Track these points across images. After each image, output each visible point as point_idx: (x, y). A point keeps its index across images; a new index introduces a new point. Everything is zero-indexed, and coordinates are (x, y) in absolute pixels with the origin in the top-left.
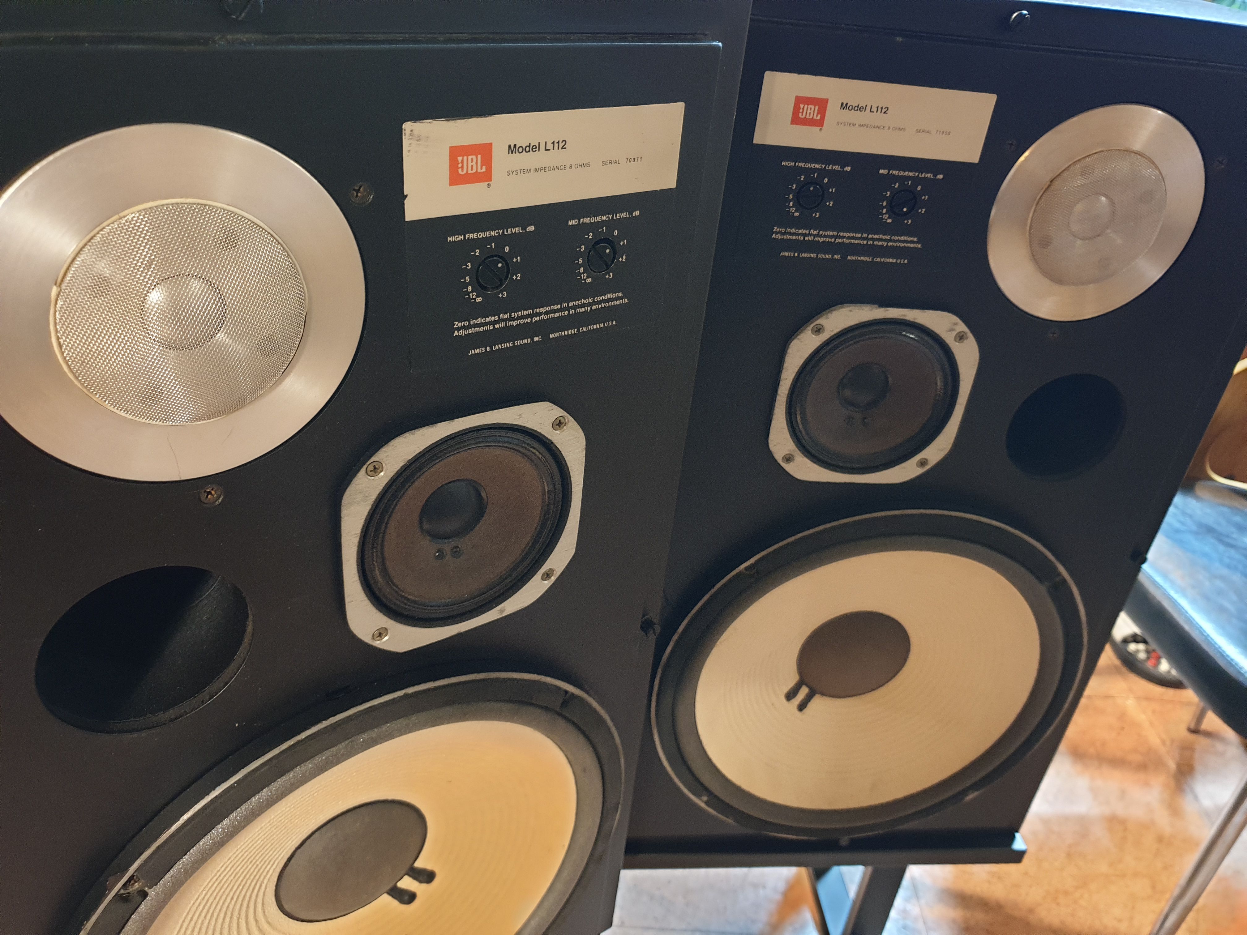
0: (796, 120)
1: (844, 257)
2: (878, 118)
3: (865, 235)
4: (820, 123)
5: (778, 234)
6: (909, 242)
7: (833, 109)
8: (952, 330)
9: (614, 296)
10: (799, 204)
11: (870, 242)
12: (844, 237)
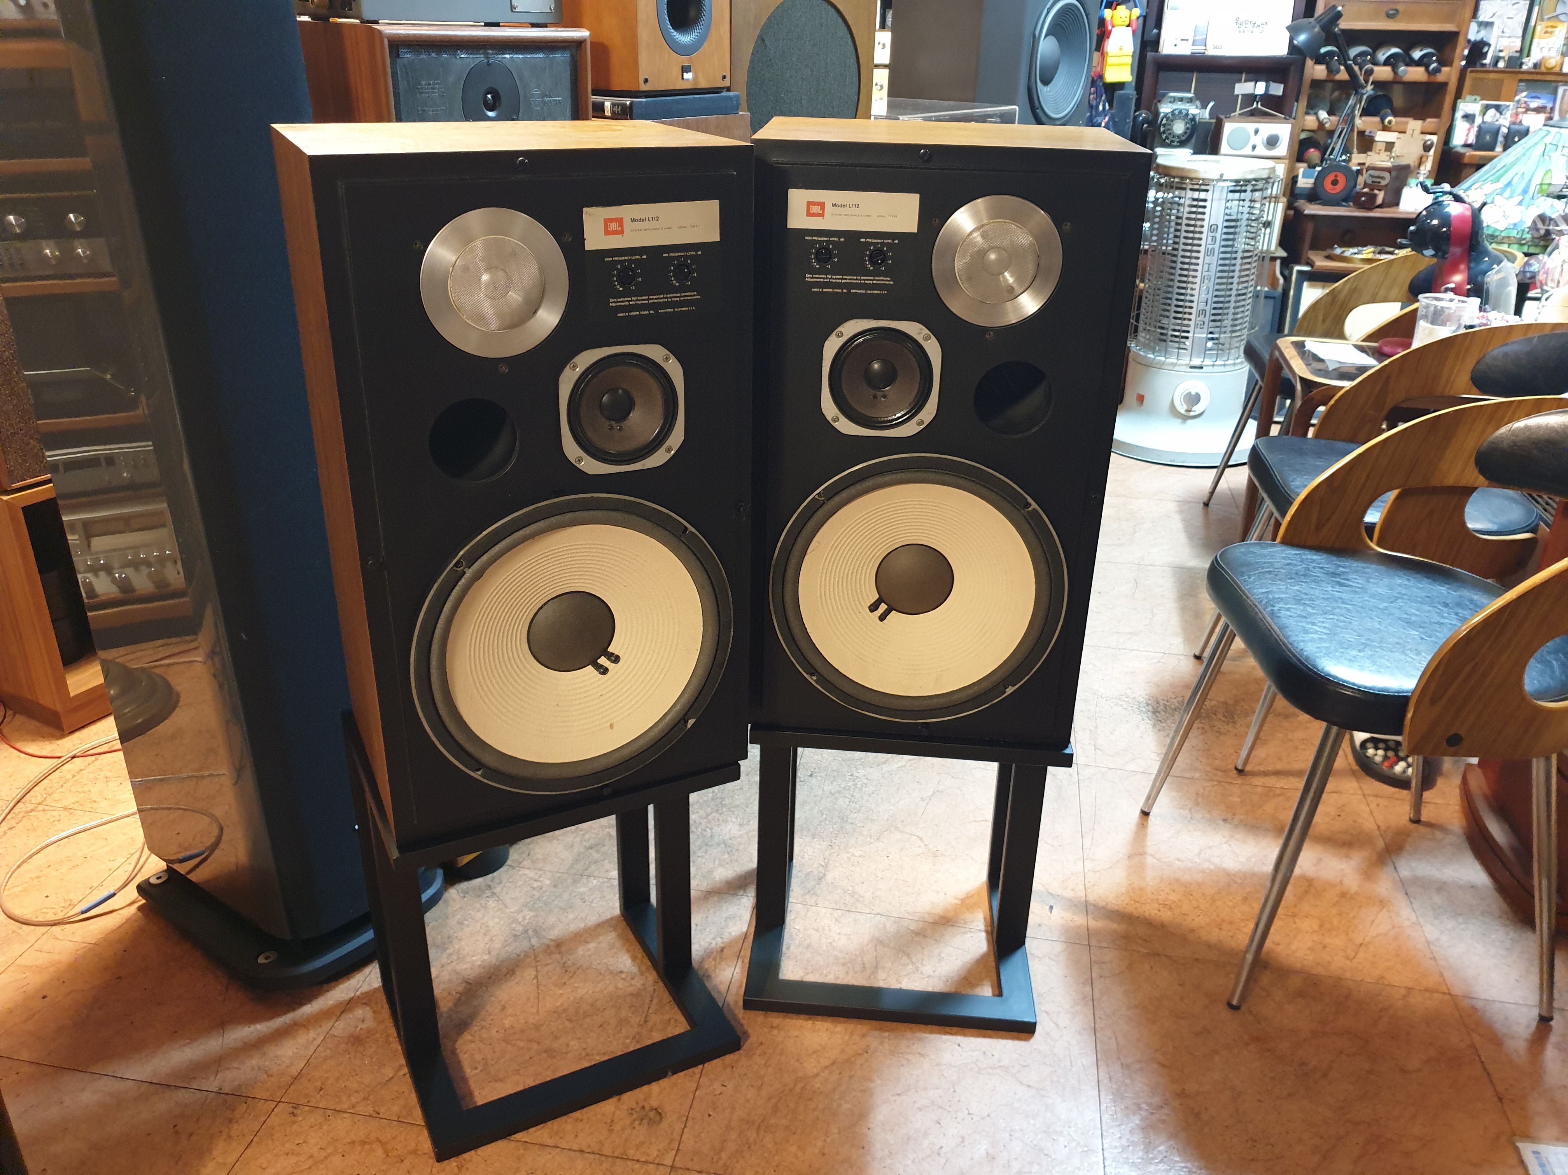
0: (809, 214)
1: (849, 291)
2: (854, 210)
3: (859, 278)
4: (822, 215)
5: (809, 278)
6: (886, 281)
7: (828, 208)
8: (920, 333)
9: (692, 294)
10: (818, 261)
11: (863, 282)
12: (846, 279)
